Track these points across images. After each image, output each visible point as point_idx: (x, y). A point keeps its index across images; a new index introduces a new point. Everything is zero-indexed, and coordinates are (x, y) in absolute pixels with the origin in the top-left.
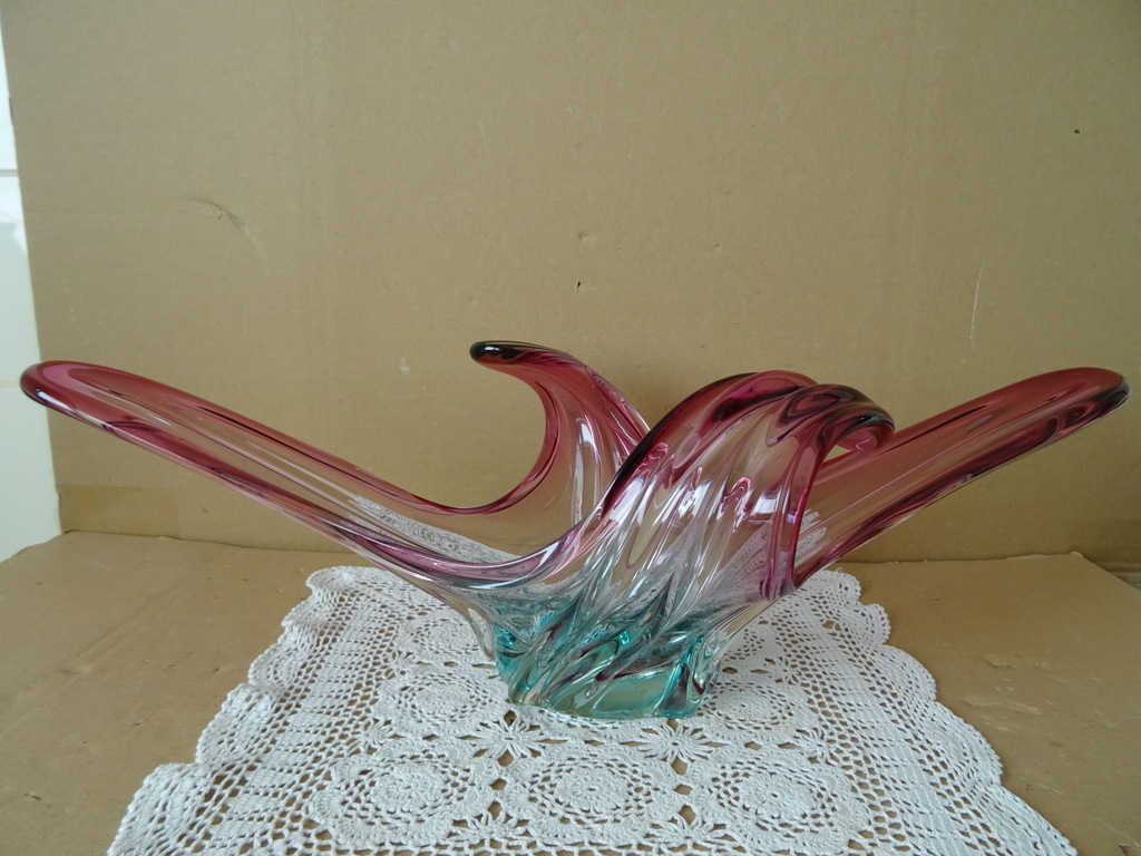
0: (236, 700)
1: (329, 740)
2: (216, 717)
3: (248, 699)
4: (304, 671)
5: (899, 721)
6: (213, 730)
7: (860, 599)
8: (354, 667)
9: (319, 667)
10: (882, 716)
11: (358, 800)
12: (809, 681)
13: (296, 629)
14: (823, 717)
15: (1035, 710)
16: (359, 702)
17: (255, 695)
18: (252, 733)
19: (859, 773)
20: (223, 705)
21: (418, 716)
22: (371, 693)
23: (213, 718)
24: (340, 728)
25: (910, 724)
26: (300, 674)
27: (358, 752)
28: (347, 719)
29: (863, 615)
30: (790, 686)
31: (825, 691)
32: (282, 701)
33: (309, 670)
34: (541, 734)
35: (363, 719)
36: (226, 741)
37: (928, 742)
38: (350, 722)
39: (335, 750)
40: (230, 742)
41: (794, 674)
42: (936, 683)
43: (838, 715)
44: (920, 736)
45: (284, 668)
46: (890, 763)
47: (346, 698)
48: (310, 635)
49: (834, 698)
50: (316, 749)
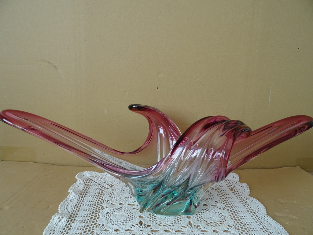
0: (55, 219)
1: (85, 232)
2: (49, 224)
3: (59, 218)
4: (76, 207)
5: (258, 222)
6: (48, 229)
7: (239, 181)
8: (91, 205)
9: (80, 206)
10: (252, 220)
12: (229, 209)
13: (73, 193)
14: (235, 221)
15: (295, 217)
16: (94, 218)
17: (61, 217)
18: (60, 230)
20: (51, 220)
21: (112, 222)
22: (97, 215)
23: (47, 225)
24: (88, 228)
25: (261, 223)
28: (90, 224)
29: (241, 186)
30: (224, 210)
31: (234, 212)
32: (70, 218)
33: (77, 207)
34: (151, 228)
35: (95, 224)
36: (52, 233)
37: (267, 229)
41: (224, 206)
42: (266, 209)
43: (239, 220)
44: (264, 227)
45: (70, 207)
47: (89, 216)
48: (77, 195)
49: (237, 214)
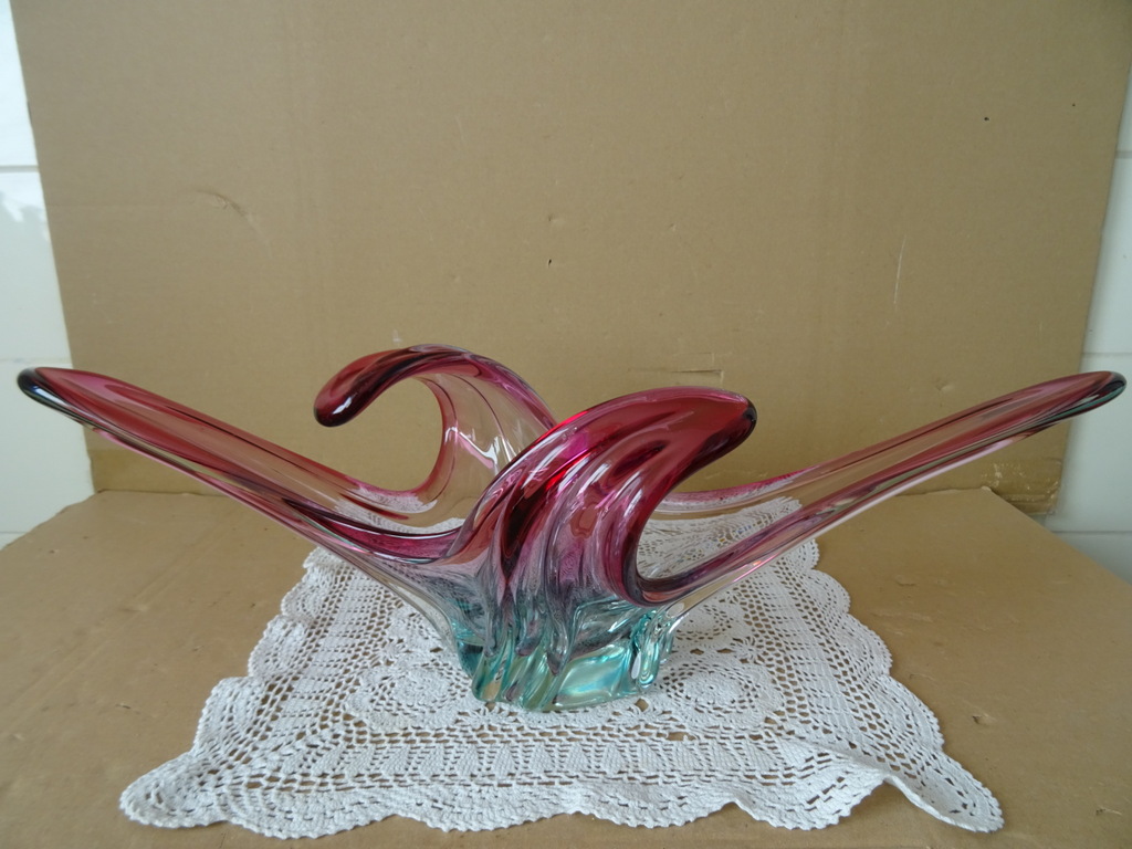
0: (275, 629)
1: (355, 657)
2: (260, 641)
3: (284, 627)
4: (327, 604)
5: (817, 629)
6: (259, 652)
9: (339, 601)
10: (803, 626)
11: (383, 698)
12: (747, 600)
13: (316, 570)
14: (756, 628)
15: (928, 619)
16: (375, 627)
17: (290, 624)
18: (291, 653)
19: (779, 670)
20: (264, 633)
21: (425, 634)
22: (385, 620)
23: (257, 643)
24: (362, 648)
25: (825, 632)
26: (324, 606)
27: (378, 664)
28: (367, 641)
30: (731, 605)
31: (759, 608)
32: (313, 628)
33: (332, 602)
35: (381, 639)
36: (271, 660)
37: (837, 645)
38: (370, 642)
39: (360, 664)
40: (275, 661)
41: (736, 593)
42: (851, 599)
43: (768, 626)
44: (831, 640)
45: (310, 603)
46: (805, 661)
47: (364, 624)
48: (329, 575)
49: (766, 613)
50: (345, 664)
